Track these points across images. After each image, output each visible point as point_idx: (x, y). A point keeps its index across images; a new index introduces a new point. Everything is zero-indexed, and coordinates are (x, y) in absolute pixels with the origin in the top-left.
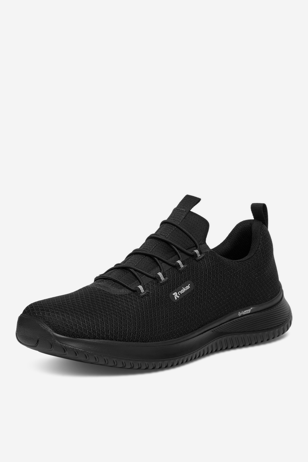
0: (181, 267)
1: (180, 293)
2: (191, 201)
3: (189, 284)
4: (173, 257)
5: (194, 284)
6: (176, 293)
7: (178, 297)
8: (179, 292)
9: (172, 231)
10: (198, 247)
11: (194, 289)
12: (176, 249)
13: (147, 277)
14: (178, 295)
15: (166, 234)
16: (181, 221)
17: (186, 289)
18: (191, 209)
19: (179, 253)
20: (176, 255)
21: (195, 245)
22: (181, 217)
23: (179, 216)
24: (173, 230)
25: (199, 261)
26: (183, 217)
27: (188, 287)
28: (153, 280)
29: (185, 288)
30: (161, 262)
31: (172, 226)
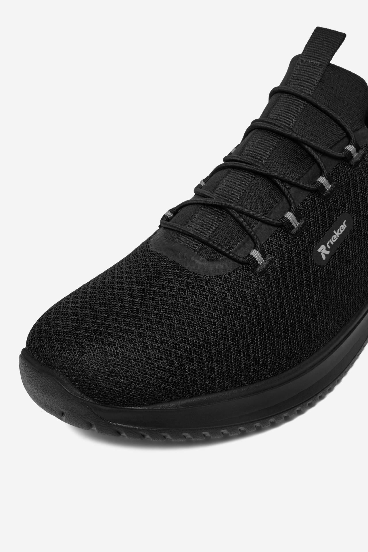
0: (326, 189)
1: (330, 244)
2: (327, 41)
3: (345, 221)
4: (310, 173)
5: (353, 218)
6: (323, 247)
7: (328, 253)
8: (329, 242)
9: (301, 111)
10: (352, 138)
11: (354, 227)
12: (314, 153)
13: (264, 226)
14: (327, 249)
15: (289, 119)
16: (314, 88)
17: (340, 232)
18: (331, 59)
19: (319, 161)
20: (314, 164)
21: (345, 134)
22: (314, 79)
23: (310, 77)
24: (301, 108)
25: (356, 167)
26: (318, 78)
27: (343, 227)
28: (277, 231)
29: (338, 230)
30: (288, 186)
31: (299, 101)
